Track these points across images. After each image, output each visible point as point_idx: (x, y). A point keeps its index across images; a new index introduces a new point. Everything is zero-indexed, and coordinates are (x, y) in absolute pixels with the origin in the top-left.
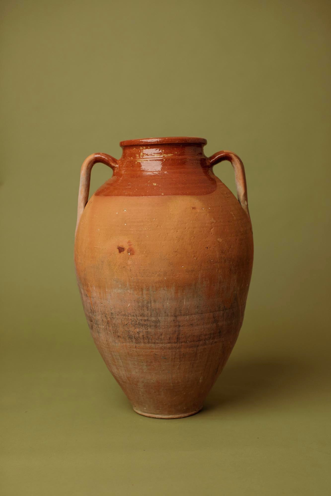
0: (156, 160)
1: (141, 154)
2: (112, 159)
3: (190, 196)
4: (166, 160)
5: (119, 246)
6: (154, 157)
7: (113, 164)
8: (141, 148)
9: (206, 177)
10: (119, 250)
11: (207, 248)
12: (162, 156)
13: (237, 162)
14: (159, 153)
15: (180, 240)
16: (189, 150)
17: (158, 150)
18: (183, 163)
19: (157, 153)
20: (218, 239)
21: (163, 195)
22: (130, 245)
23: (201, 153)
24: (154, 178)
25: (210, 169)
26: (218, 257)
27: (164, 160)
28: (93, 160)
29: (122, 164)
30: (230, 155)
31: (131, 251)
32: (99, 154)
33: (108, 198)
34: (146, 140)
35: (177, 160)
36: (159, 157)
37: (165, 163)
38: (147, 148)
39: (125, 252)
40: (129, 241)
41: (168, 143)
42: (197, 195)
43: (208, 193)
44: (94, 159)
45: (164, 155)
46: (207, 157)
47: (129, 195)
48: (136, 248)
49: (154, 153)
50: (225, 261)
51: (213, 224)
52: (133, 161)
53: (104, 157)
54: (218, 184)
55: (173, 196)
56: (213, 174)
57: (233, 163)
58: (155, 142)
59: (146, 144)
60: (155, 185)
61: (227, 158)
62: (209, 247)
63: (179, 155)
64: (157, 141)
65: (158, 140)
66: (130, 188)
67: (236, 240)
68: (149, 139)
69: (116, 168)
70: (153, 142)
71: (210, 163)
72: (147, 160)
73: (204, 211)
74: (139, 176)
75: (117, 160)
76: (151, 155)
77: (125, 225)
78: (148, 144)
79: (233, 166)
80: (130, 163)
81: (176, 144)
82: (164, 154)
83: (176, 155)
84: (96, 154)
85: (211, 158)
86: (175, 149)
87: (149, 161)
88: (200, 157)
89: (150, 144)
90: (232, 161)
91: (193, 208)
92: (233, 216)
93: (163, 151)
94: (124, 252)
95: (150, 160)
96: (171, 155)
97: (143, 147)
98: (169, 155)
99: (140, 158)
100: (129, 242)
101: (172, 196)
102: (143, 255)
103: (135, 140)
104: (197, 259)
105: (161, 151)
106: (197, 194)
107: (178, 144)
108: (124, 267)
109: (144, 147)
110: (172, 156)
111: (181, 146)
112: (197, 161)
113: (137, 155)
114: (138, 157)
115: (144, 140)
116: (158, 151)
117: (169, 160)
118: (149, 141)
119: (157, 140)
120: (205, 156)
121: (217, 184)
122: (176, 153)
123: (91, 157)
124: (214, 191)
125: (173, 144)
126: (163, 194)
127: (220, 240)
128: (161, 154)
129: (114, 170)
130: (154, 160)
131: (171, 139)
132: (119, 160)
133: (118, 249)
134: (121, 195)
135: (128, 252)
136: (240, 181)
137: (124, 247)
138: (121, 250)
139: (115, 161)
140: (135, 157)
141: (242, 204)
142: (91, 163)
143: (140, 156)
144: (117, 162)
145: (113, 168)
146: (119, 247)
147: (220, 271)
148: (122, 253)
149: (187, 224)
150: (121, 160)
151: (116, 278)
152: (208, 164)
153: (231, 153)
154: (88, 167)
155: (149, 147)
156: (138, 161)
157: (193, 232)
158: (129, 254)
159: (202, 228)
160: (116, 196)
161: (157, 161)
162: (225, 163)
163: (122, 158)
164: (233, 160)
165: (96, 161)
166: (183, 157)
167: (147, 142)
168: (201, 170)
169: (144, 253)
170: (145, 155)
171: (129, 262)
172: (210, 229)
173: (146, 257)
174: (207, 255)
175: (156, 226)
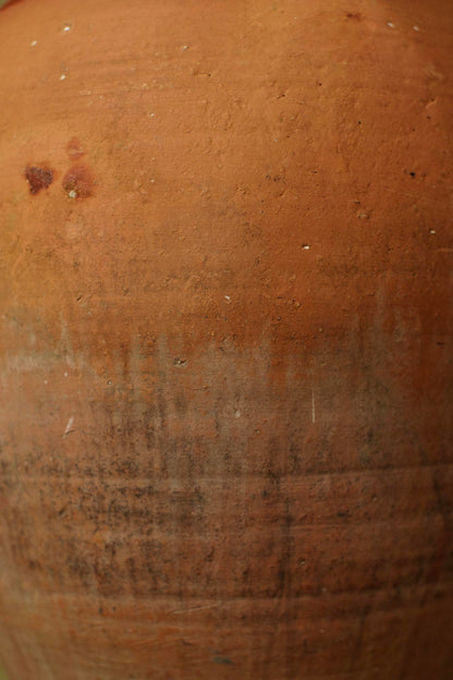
5: (33, 165)
10: (31, 182)
11: (413, 174)
15: (297, 131)
22: (77, 157)
31: (82, 185)
39: (56, 186)
40: (74, 139)
48: (103, 171)
51: (433, 86)
62: (419, 173)
77: (63, 77)
91: (350, 16)
94: (52, 187)
100: (73, 144)
102: (130, 196)
104: (369, 219)
108: (49, 255)
133: (27, 177)
135: (67, 189)
137: (54, 165)
138: (38, 180)
146: (33, 170)
148: (43, 192)
149: (324, 71)
151: (16, 304)
157: (353, 101)
158: (72, 194)
159: (389, 92)
169: (136, 184)
171: (72, 231)
172: (426, 102)
173: (145, 202)
174: (415, 206)
175: (191, 70)
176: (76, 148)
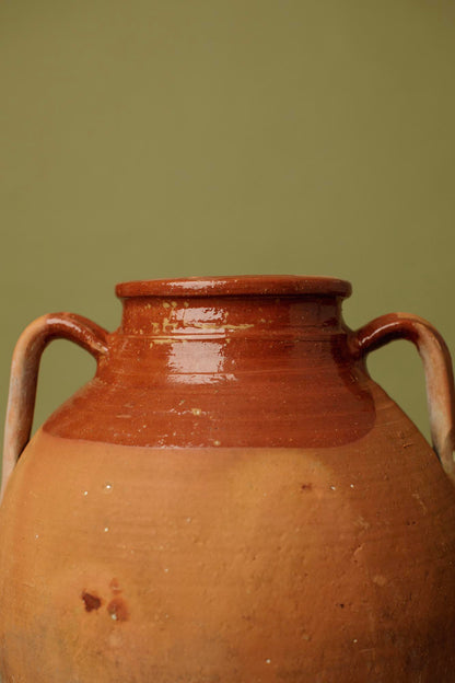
0: (204, 341)
1: (166, 322)
2: (94, 331)
3: (296, 450)
4: (233, 340)
5: (87, 591)
6: (199, 331)
7: (95, 346)
8: (166, 305)
9: (344, 390)
10: (86, 602)
11: (342, 605)
12: (222, 330)
13: (433, 346)
14: (214, 321)
15: (263, 585)
16: (300, 315)
17: (213, 312)
18: (282, 349)
19: (208, 321)
20: (375, 579)
21: (218, 447)
22: (116, 592)
23: (335, 321)
24: (195, 393)
25: (357, 363)
26: (372, 629)
27: (228, 340)
28: (42, 332)
29: (118, 346)
30: (413, 328)
31: (118, 608)
32: (59, 315)
33: (69, 444)
34: (177, 284)
35: (265, 341)
36: (213, 331)
37: (232, 348)
38: (180, 307)
39: (103, 609)
40: (114, 579)
41: (240, 292)
42: (320, 446)
43: (352, 438)
44: (46, 330)
45: (229, 326)
46: (350, 331)
47: (123, 441)
48: (132, 603)
49: (200, 321)
50: (394, 639)
51: (361, 534)
52: (142, 340)
53: (72, 326)
54: (381, 407)
55: (248, 449)
56: (368, 377)
57: (422, 347)
58: (203, 289)
59: (177, 294)
60: (198, 413)
61: (407, 332)
62: (346, 604)
63: (273, 327)
64: (210, 287)
65: (213, 284)
66: (129, 421)
67: (427, 573)
68: (186, 280)
69: (102, 354)
70: (198, 291)
71: (359, 347)
72: (180, 341)
73: (335, 496)
74: (156, 386)
75: (107, 333)
76: (193, 326)
77: (106, 530)
78: (184, 294)
79: (421, 355)
80: (136, 345)
81: (263, 295)
82: (227, 323)
83: (262, 326)
84: (53, 316)
85: (362, 333)
86: (260, 309)
87: (185, 343)
88: (329, 332)
89: (188, 294)
90: (419, 342)
91: (304, 487)
92: (421, 503)
93: (227, 314)
94: (100, 610)
95: (189, 341)
96: (248, 326)
97: (169, 303)
98: (242, 327)
99: (162, 333)
100: (114, 583)
101: (244, 449)
102: (152, 625)
103: (149, 283)
104: (310, 639)
105: (219, 316)
106: (318, 445)
107: (268, 295)
108: (99, 653)
109: (174, 304)
110: (250, 329)
111: (277, 301)
112: (321, 344)
113: (155, 325)
114: (158, 331)
115: (172, 284)
116: (211, 315)
117: (241, 339)
118: (187, 285)
119: (207, 283)
120: (345, 328)
121: (377, 409)
122: (263, 320)
123: (39, 324)
124: (368, 431)
125: (254, 295)
126: (217, 443)
127: (380, 580)
128: (219, 323)
129: (98, 360)
130: (200, 340)
131: (249, 283)
132: (113, 335)
133: (84, 598)
134: (100, 439)
135: (111, 613)
136: (439, 397)
137: (101, 595)
138: (91, 602)
139: (100, 335)
140: (149, 330)
141: (443, 459)
142: (38, 340)
143: (161, 327)
144: (107, 338)
145: (96, 354)
146: (87, 595)
147: (377, 670)
148: (94, 611)
149: (283, 538)
150: (116, 334)
151: (77, 679)
152: (353, 350)
153: (417, 321)
154: (28, 350)
155: (186, 304)
156: (156, 342)
157: (303, 558)
158: (114, 617)
159: (327, 548)
160: (89, 442)
161: (208, 344)
162: (401, 346)
163: (119, 330)
164: (424, 342)
165: (52, 334)
166: (282, 333)
167: (181, 289)
168: (332, 368)
169: (157, 617)
170: (175, 325)
171: (114, 641)
172: (354, 550)
173: (162, 630)
174: (343, 627)
175: (193, 539)
176: (116, 585)
